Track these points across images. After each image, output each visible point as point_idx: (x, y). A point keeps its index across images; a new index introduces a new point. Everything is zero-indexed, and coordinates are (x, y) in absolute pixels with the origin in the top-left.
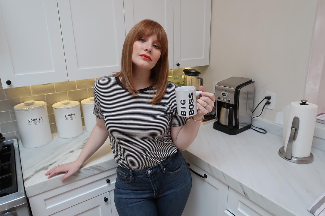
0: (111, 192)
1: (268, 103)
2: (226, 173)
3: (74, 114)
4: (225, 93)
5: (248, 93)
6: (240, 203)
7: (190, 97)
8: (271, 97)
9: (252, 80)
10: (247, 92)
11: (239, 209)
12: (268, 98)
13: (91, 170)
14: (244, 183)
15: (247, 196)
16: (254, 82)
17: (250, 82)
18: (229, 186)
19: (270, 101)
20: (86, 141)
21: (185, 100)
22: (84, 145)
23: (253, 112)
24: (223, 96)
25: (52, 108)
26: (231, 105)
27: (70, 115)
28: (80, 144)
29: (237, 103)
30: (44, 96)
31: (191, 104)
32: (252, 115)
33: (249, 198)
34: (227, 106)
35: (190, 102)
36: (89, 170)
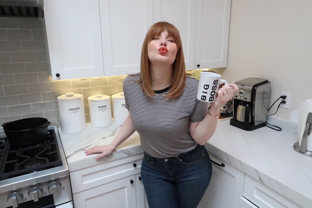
0: (136, 176)
1: (284, 102)
2: (243, 161)
3: (106, 106)
4: (242, 91)
5: (264, 93)
6: (255, 190)
7: (214, 84)
8: (286, 96)
9: (268, 80)
10: (263, 91)
11: (255, 196)
12: (284, 97)
13: (121, 153)
14: (259, 170)
15: (263, 181)
16: (270, 82)
17: (266, 82)
18: (246, 173)
19: (286, 100)
20: (115, 131)
21: (208, 86)
22: (114, 133)
23: (268, 111)
24: (240, 94)
25: (87, 100)
26: (248, 103)
27: (102, 107)
28: (111, 132)
29: (253, 101)
30: (80, 89)
31: (214, 90)
32: (268, 113)
33: (264, 184)
34: (244, 103)
35: (213, 88)
36: (120, 153)
